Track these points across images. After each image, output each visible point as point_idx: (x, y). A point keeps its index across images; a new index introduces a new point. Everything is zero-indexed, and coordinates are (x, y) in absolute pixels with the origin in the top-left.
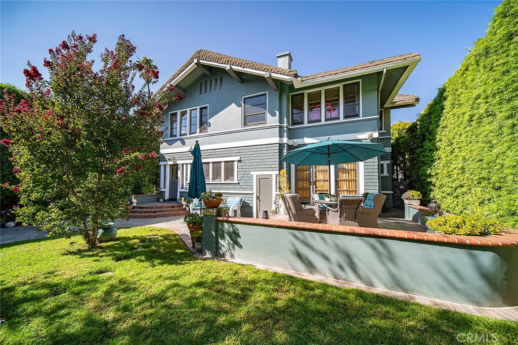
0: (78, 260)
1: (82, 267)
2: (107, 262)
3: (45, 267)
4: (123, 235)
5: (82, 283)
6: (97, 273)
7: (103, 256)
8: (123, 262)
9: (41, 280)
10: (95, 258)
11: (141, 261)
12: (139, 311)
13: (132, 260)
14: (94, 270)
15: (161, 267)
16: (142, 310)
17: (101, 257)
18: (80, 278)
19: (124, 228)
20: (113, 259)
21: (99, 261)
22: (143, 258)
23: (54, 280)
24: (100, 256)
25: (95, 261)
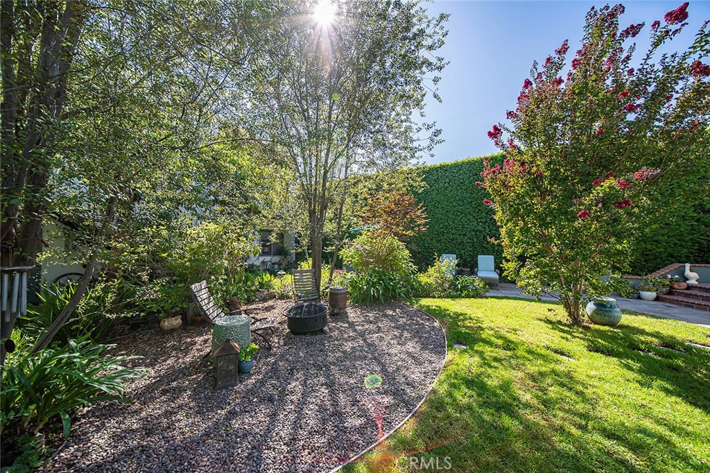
0: (547, 329)
1: (543, 337)
2: (576, 345)
3: (514, 323)
4: (636, 325)
5: (530, 352)
6: (556, 352)
7: (578, 337)
8: (599, 355)
9: (503, 332)
10: (565, 335)
11: (629, 368)
12: (559, 418)
13: (615, 359)
14: (553, 346)
15: (662, 394)
16: (564, 419)
17: (575, 337)
18: (534, 347)
19: (646, 315)
20: (585, 346)
21: (567, 340)
22: (636, 365)
23: (512, 337)
24: (573, 336)
25: (563, 338)
